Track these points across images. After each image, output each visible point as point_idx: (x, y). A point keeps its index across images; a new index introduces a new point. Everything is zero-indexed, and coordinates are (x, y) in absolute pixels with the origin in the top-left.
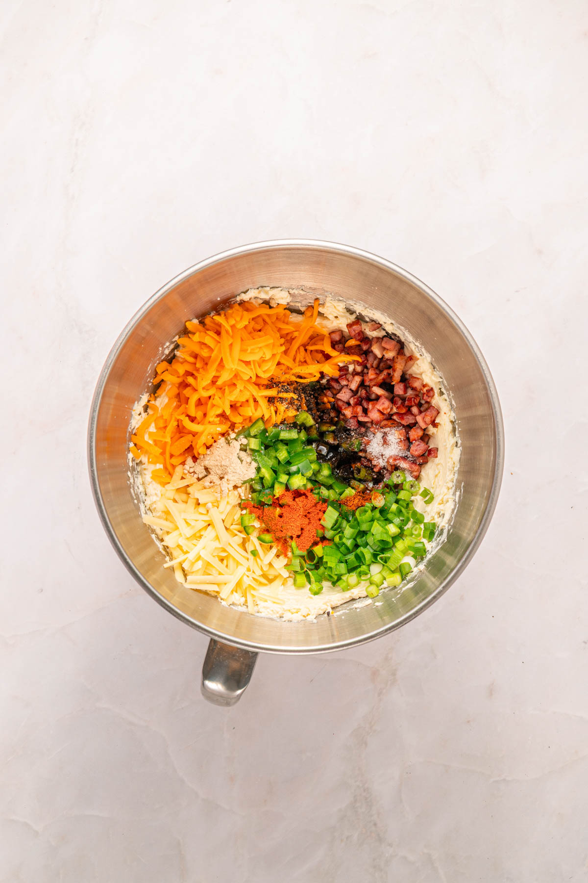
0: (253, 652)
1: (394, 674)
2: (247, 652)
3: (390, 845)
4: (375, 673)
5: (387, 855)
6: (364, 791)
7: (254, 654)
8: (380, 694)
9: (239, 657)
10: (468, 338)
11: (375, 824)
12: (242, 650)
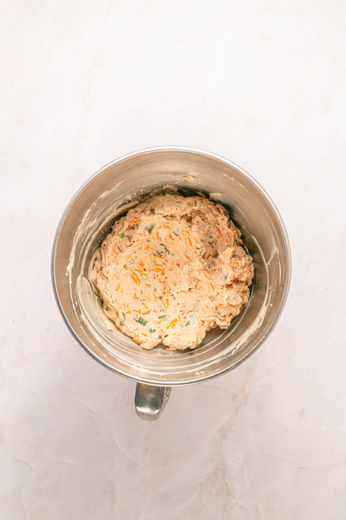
0: (162, 388)
1: (246, 399)
2: (159, 388)
3: (234, 498)
4: (235, 397)
5: (232, 503)
6: (222, 464)
7: (163, 388)
8: (237, 409)
9: (154, 391)
10: (261, 190)
11: (227, 485)
12: (156, 387)
